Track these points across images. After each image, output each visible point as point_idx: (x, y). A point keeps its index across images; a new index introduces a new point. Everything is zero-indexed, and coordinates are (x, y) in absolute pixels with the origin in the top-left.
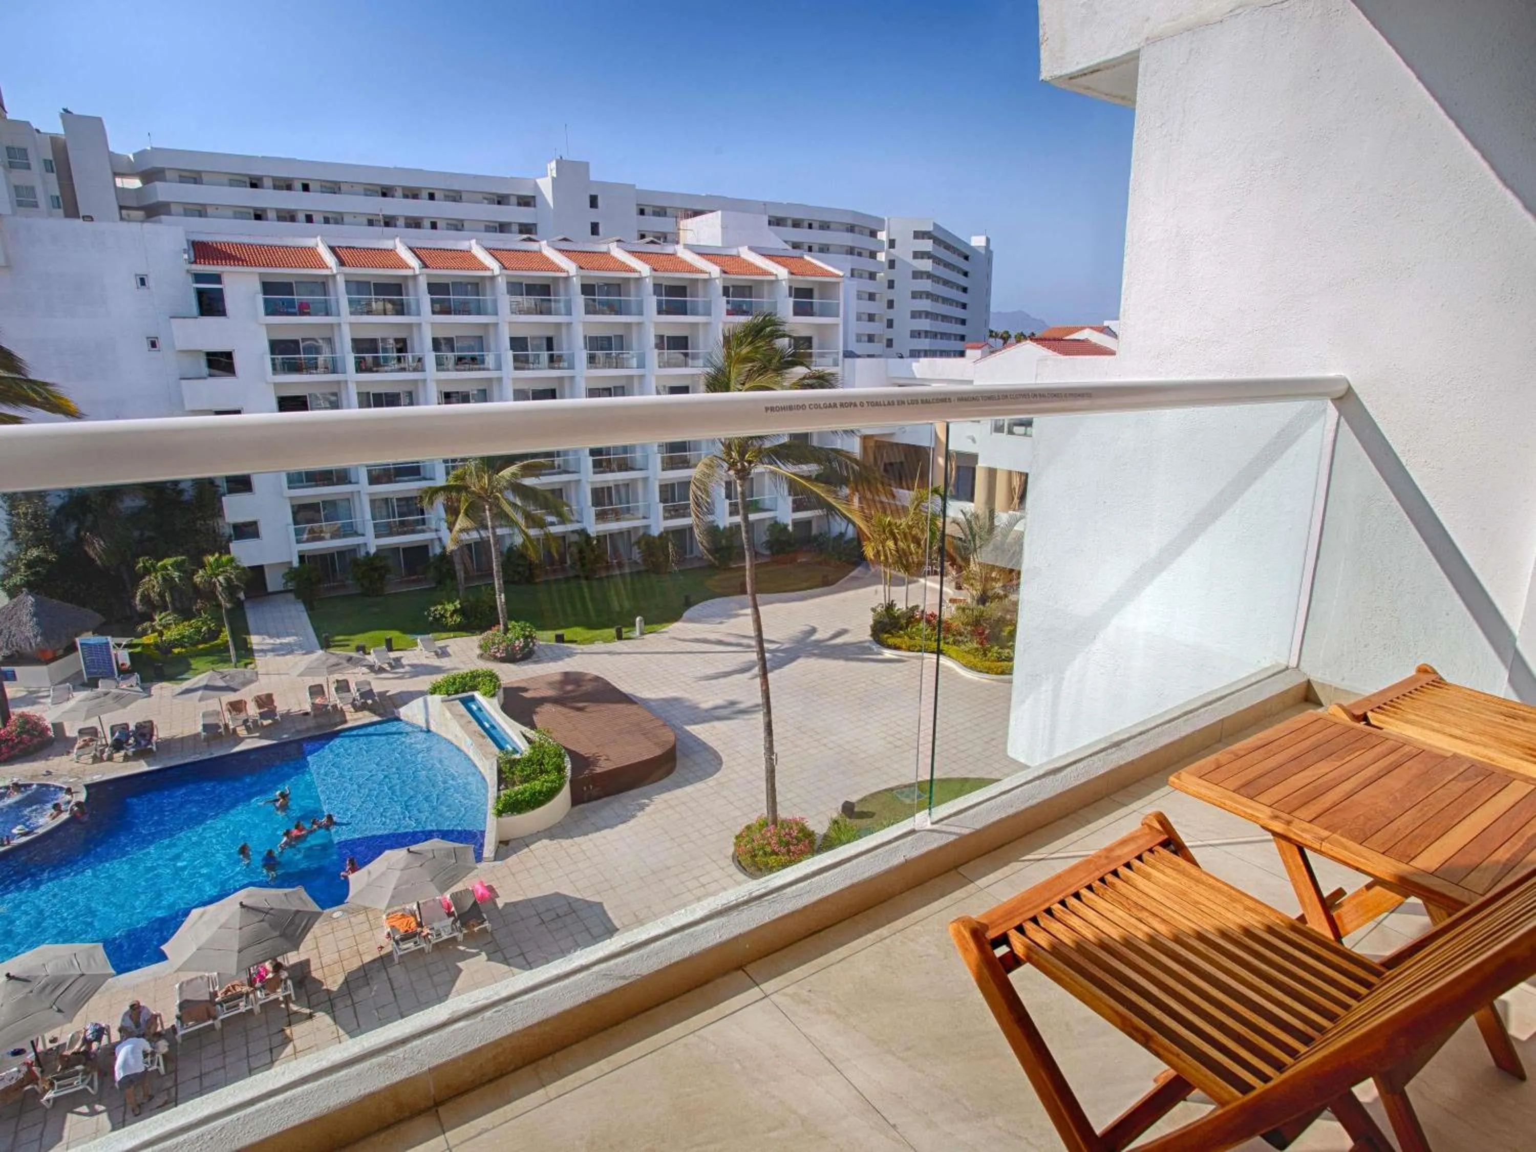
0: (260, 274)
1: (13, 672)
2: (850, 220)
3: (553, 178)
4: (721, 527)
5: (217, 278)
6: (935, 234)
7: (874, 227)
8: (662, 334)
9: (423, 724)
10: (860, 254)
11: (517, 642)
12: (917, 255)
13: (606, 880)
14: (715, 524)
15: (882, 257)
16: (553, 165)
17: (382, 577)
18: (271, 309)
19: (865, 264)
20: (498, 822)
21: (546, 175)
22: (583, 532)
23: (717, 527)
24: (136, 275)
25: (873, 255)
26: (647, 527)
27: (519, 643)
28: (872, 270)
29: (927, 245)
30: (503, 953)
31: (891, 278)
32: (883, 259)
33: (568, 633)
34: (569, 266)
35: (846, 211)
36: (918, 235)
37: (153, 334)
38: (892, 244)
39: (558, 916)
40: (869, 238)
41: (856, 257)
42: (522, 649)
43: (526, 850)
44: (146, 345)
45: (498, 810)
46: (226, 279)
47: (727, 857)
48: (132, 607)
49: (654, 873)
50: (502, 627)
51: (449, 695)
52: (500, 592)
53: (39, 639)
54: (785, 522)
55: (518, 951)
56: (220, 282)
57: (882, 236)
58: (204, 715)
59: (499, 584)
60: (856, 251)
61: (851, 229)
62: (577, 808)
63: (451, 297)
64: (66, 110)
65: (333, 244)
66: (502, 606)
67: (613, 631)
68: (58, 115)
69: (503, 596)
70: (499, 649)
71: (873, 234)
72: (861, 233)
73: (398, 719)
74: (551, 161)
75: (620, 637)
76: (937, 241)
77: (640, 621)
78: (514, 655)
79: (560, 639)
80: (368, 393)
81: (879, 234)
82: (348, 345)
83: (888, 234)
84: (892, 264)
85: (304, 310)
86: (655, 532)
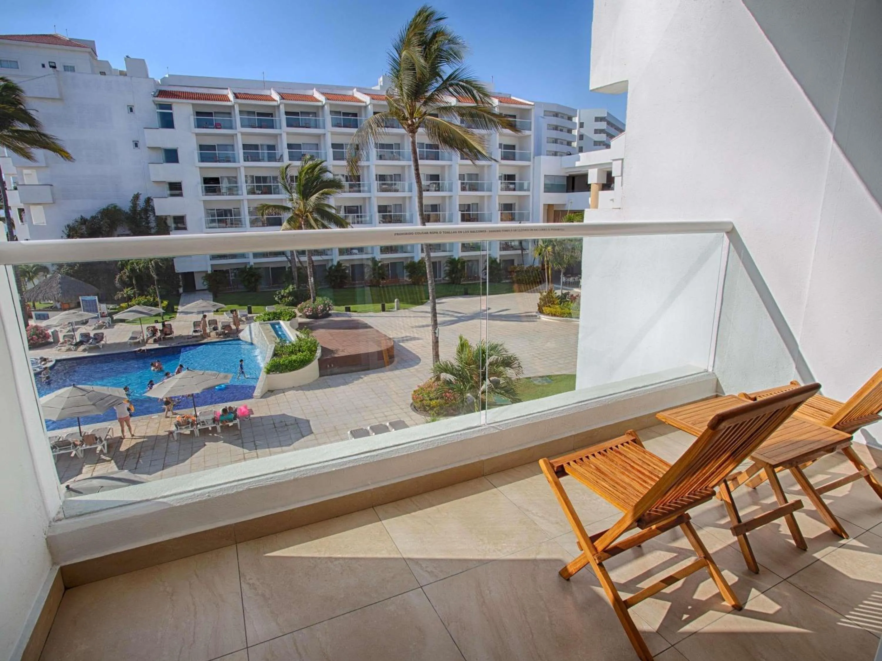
0: (193, 105)
1: (48, 315)
2: (555, 110)
3: (381, 86)
4: (457, 259)
5: (169, 107)
6: (609, 119)
7: (570, 114)
8: (422, 142)
9: (249, 341)
10: (561, 130)
11: (320, 306)
12: (597, 131)
13: (325, 410)
14: (454, 257)
15: (575, 132)
16: (381, 79)
17: (257, 280)
18: (199, 125)
19: (564, 136)
20: (267, 377)
21: (378, 85)
22: (373, 260)
23: (454, 259)
24: (128, 106)
25: (570, 131)
26: (413, 258)
27: (320, 307)
28: (569, 139)
29: (603, 125)
30: (242, 440)
31: (581, 146)
32: (576, 134)
33: (352, 307)
34: (367, 99)
35: (553, 104)
36: (598, 119)
37: (136, 139)
38: (582, 125)
39: (286, 425)
40: (567, 121)
41: (559, 132)
42: (322, 311)
43: (283, 394)
44: (132, 145)
45: (267, 369)
46: (174, 107)
47: (408, 404)
48: (114, 284)
49: (356, 409)
50: (312, 299)
51: (264, 321)
52: (311, 276)
53: (60, 295)
54: (495, 257)
55: (253, 440)
56: (171, 109)
57: (576, 120)
58: (133, 333)
59: (310, 272)
60: (559, 128)
61: (556, 115)
62: (322, 378)
63: (300, 117)
64: (127, 57)
65: (235, 92)
66: (312, 285)
67: (379, 306)
68: (124, 59)
69: (312, 279)
70: (308, 310)
71: (570, 119)
72: (562, 117)
73: (239, 339)
74: (380, 77)
75: (383, 310)
76: (609, 123)
77: (397, 301)
78: (317, 314)
79: (348, 309)
80: (253, 176)
81: (573, 119)
82: (241, 146)
83: (579, 119)
84: (581, 137)
85: (218, 126)
86: (416, 260)
